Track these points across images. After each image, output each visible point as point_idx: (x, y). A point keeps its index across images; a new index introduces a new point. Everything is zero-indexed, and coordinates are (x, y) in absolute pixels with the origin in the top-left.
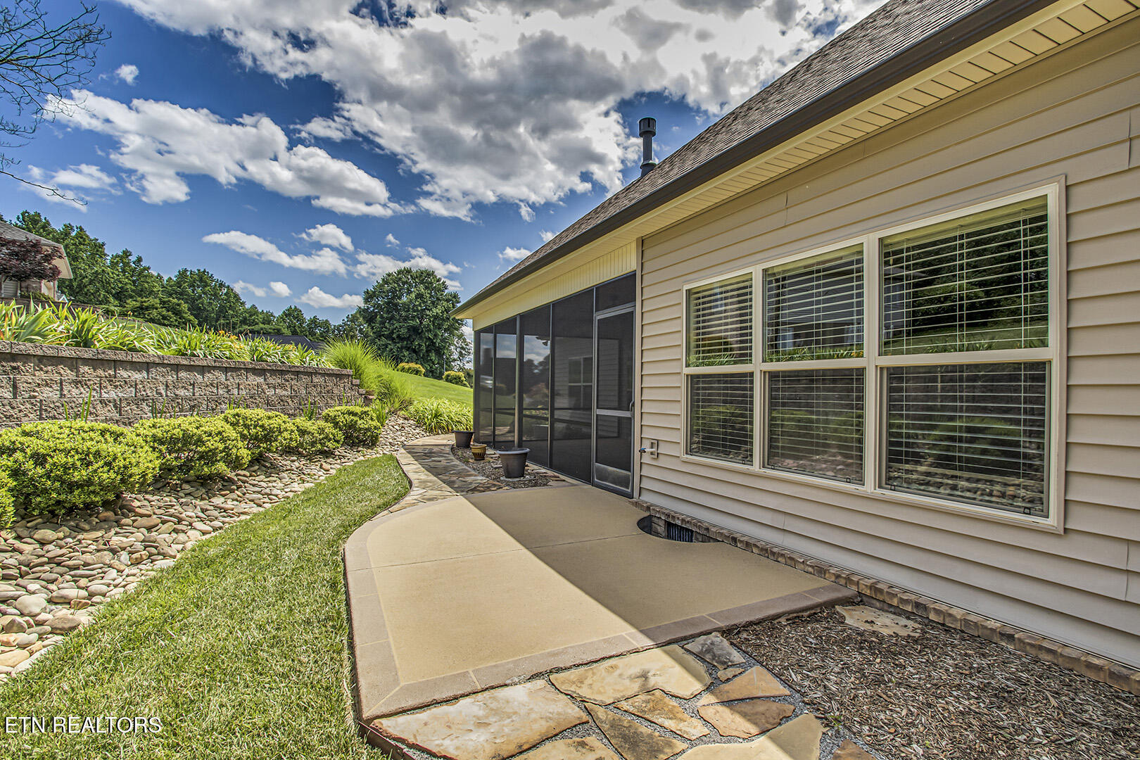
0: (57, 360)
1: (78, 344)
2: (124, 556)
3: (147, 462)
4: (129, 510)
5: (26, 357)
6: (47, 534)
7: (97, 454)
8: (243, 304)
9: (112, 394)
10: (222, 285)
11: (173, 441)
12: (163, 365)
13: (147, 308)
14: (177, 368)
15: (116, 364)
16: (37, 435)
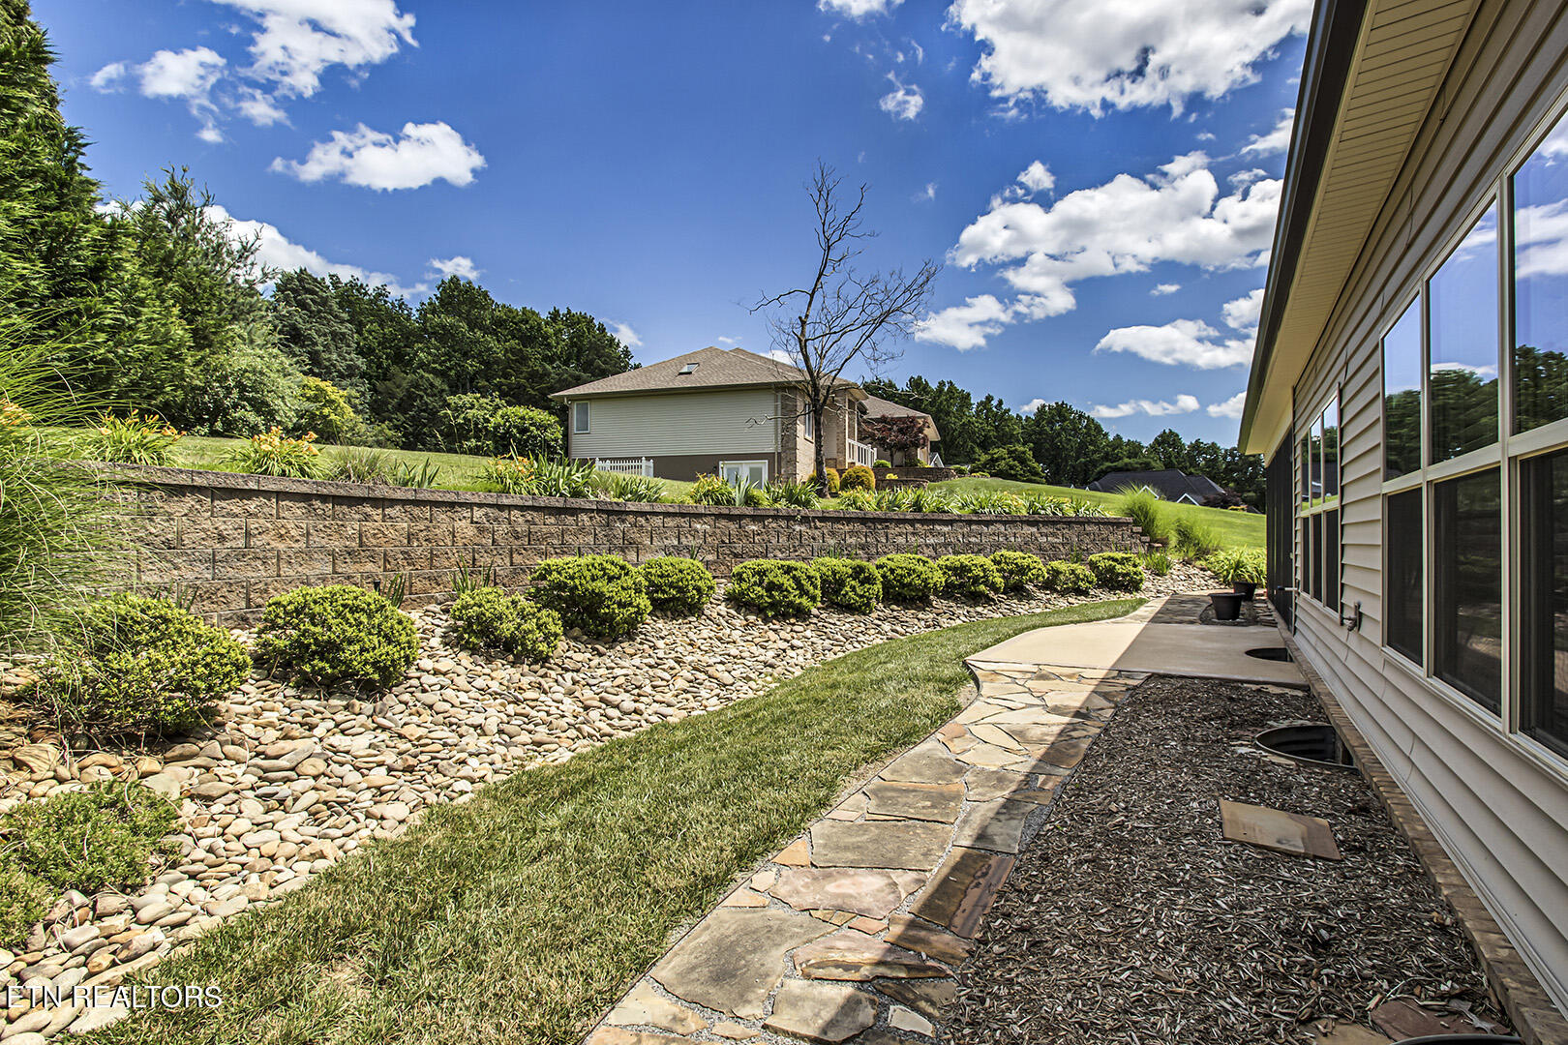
0: (904, 521)
1: (915, 511)
2: (923, 623)
3: (938, 578)
4: (929, 604)
5: (890, 520)
6: (894, 607)
7: (914, 570)
8: (1106, 434)
9: (931, 540)
10: (1081, 416)
11: (954, 569)
12: (961, 521)
13: (997, 460)
14: (970, 522)
15: (934, 522)
16: (892, 560)
